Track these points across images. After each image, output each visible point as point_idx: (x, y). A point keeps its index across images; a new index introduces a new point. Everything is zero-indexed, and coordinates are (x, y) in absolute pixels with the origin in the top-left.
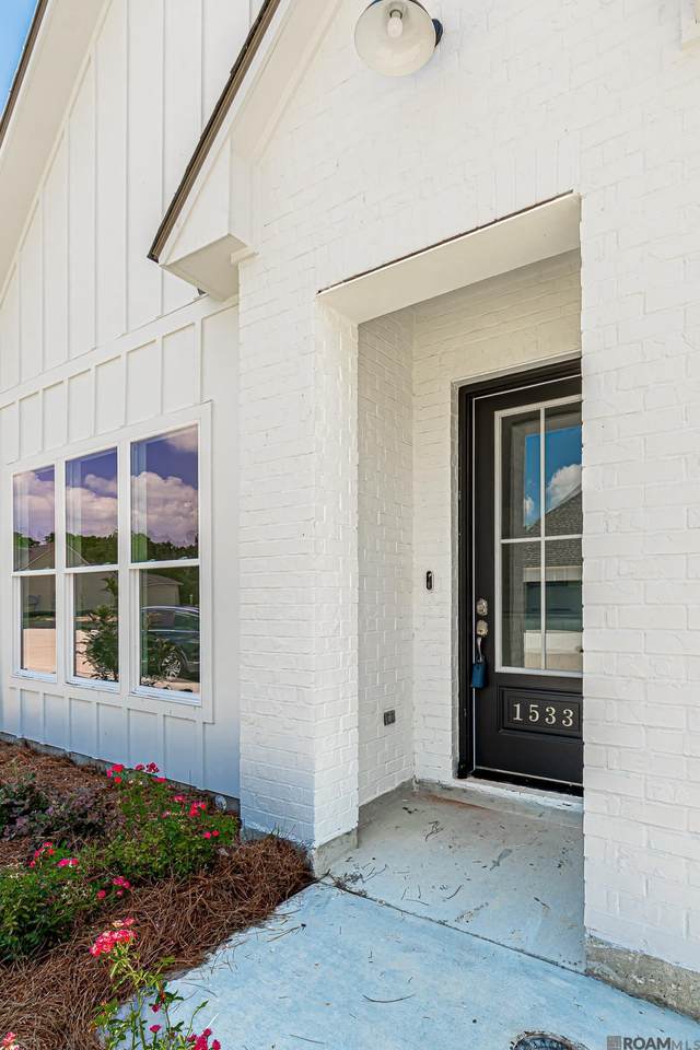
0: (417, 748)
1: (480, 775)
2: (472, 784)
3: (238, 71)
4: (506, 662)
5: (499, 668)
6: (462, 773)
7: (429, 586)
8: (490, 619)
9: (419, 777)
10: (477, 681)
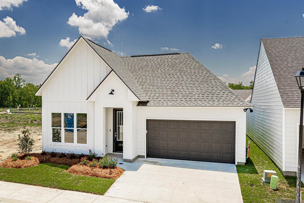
0: (109, 149)
1: (115, 152)
2: (114, 153)
3: (97, 88)
4: (118, 140)
5: (117, 140)
6: (114, 152)
7: (110, 131)
8: (116, 135)
9: (109, 153)
10: (115, 141)
